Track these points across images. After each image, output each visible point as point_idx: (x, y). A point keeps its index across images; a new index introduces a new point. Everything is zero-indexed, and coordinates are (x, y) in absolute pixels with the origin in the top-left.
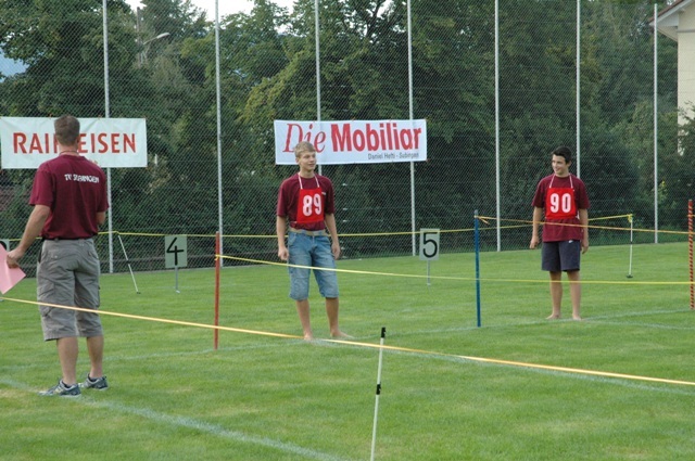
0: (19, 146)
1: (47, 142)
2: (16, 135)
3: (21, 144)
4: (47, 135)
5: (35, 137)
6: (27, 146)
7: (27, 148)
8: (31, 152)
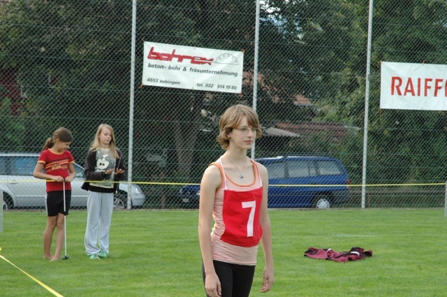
0: (395, 89)
1: (419, 86)
2: (394, 79)
3: (398, 87)
4: (419, 80)
5: (410, 80)
6: (402, 89)
7: (403, 91)
8: (405, 94)
